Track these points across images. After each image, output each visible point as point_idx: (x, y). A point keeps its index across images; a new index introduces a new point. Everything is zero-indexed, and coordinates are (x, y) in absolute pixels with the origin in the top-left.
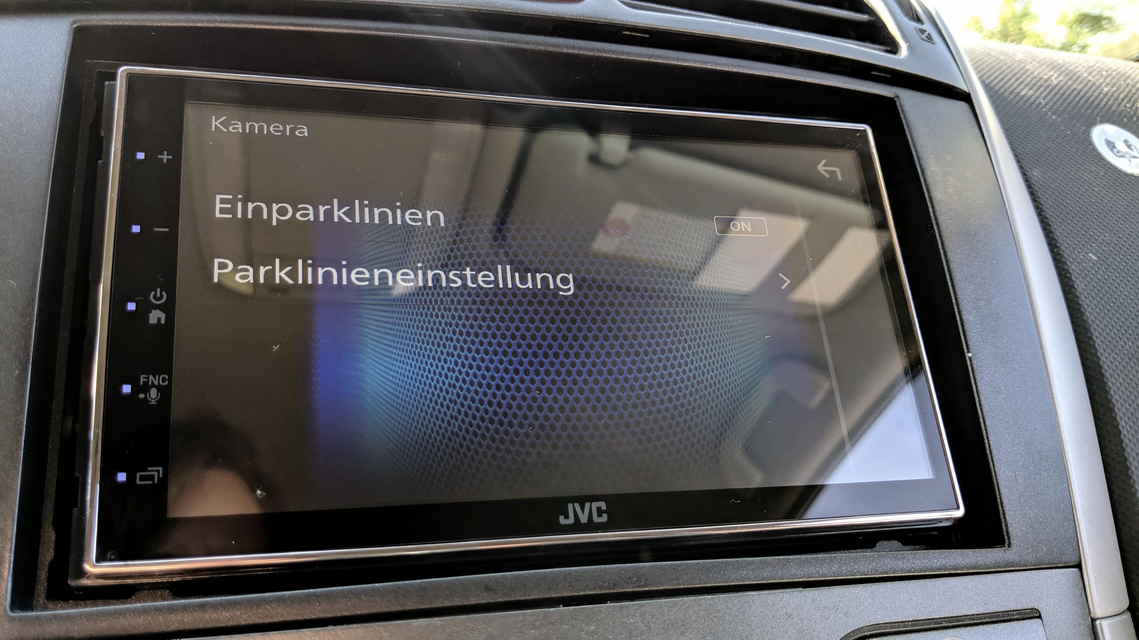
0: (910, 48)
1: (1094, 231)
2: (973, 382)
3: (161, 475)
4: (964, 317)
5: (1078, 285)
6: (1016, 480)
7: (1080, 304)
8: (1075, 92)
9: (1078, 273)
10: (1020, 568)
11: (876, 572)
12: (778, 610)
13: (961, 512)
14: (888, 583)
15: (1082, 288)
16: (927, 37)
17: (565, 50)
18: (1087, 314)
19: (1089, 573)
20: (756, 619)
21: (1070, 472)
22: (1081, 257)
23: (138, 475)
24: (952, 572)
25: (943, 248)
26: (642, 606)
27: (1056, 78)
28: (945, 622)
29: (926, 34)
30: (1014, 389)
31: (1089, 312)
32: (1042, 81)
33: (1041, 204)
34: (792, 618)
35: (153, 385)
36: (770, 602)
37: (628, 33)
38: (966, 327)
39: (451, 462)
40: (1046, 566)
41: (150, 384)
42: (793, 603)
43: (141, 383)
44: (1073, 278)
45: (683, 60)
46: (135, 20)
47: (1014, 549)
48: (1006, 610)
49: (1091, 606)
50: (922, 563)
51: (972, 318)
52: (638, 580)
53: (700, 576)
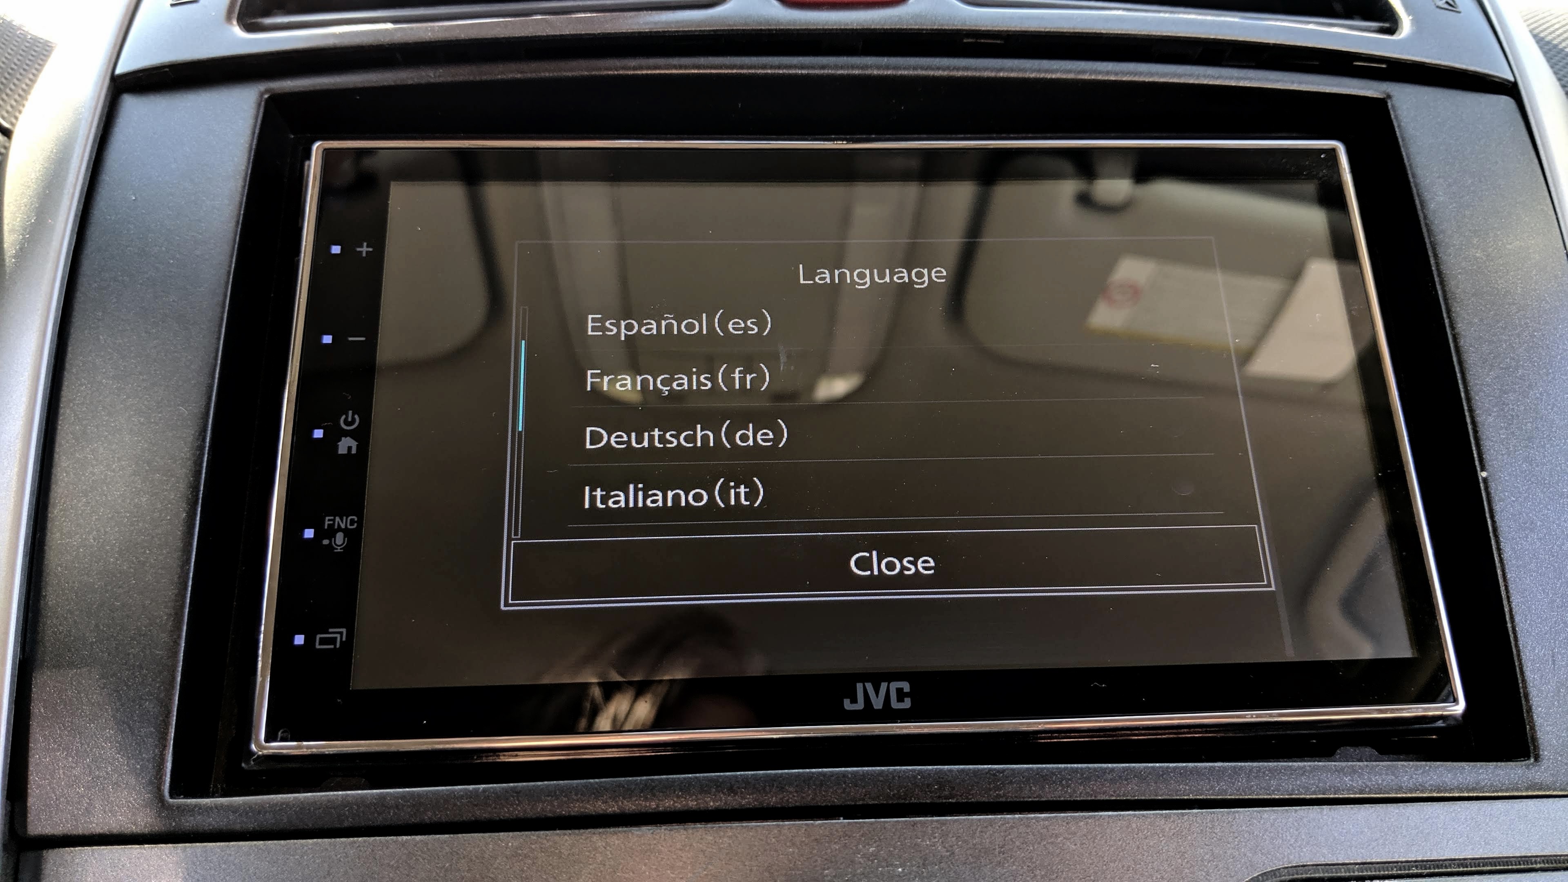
0: (1418, 22)
2: (1488, 515)
3: (344, 639)
10: (1555, 793)
13: (1459, 708)
14: (1324, 807)
16: (1447, 3)
20: (1112, 849)
23: (318, 636)
24: (1435, 795)
28: (1416, 867)
35: (340, 529)
37: (972, 40)
38: (1480, 432)
41: (336, 527)
43: (326, 527)
46: (335, 83)
47: (1545, 764)
52: (939, 789)
53: (1031, 787)
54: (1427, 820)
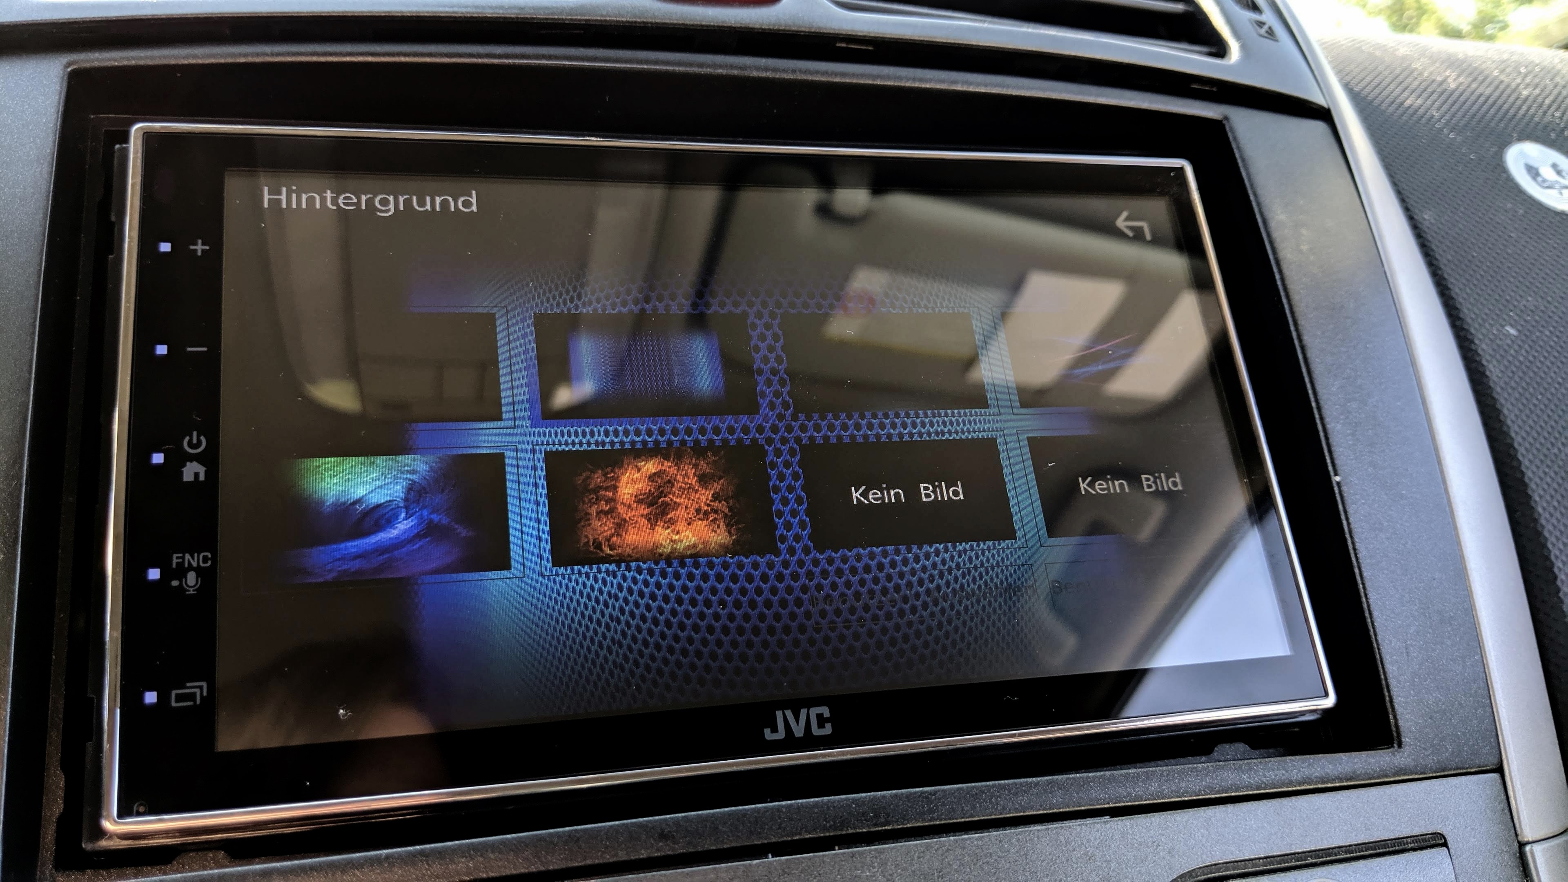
0: (1244, 48)
1: (1512, 294)
2: (1343, 517)
3: (205, 694)
4: (1328, 426)
5: (1491, 372)
6: (1407, 653)
7: (1493, 398)
8: (1482, 99)
9: (1490, 355)
10: (1416, 777)
11: (1212, 791)
12: (1074, 850)
13: (1330, 701)
14: (1228, 805)
15: (1497, 376)
16: (1267, 32)
17: (755, 74)
18: (1505, 411)
19: (1514, 780)
20: (1044, 864)
21: (1484, 637)
22: (1495, 332)
23: (174, 693)
24: (1320, 786)
25: (1297, 330)
26: (881, 852)
27: (1455, 80)
28: (1311, 857)
29: (1266, 27)
30: (1402, 525)
31: (1508, 409)
32: (1434, 86)
33: (1436, 259)
34: (1095, 861)
35: (191, 568)
36: (1062, 838)
37: (844, 45)
38: (1331, 440)
39: (611, 658)
40: (1452, 772)
41: (186, 565)
42: (1095, 839)
43: (174, 566)
44: (1484, 362)
45: (921, 80)
46: (152, 58)
47: (1407, 750)
48: (1397, 836)
49: (1517, 826)
50: (1276, 776)
51: (1339, 427)
52: (875, 816)
53: (963, 807)
54: (1316, 810)
